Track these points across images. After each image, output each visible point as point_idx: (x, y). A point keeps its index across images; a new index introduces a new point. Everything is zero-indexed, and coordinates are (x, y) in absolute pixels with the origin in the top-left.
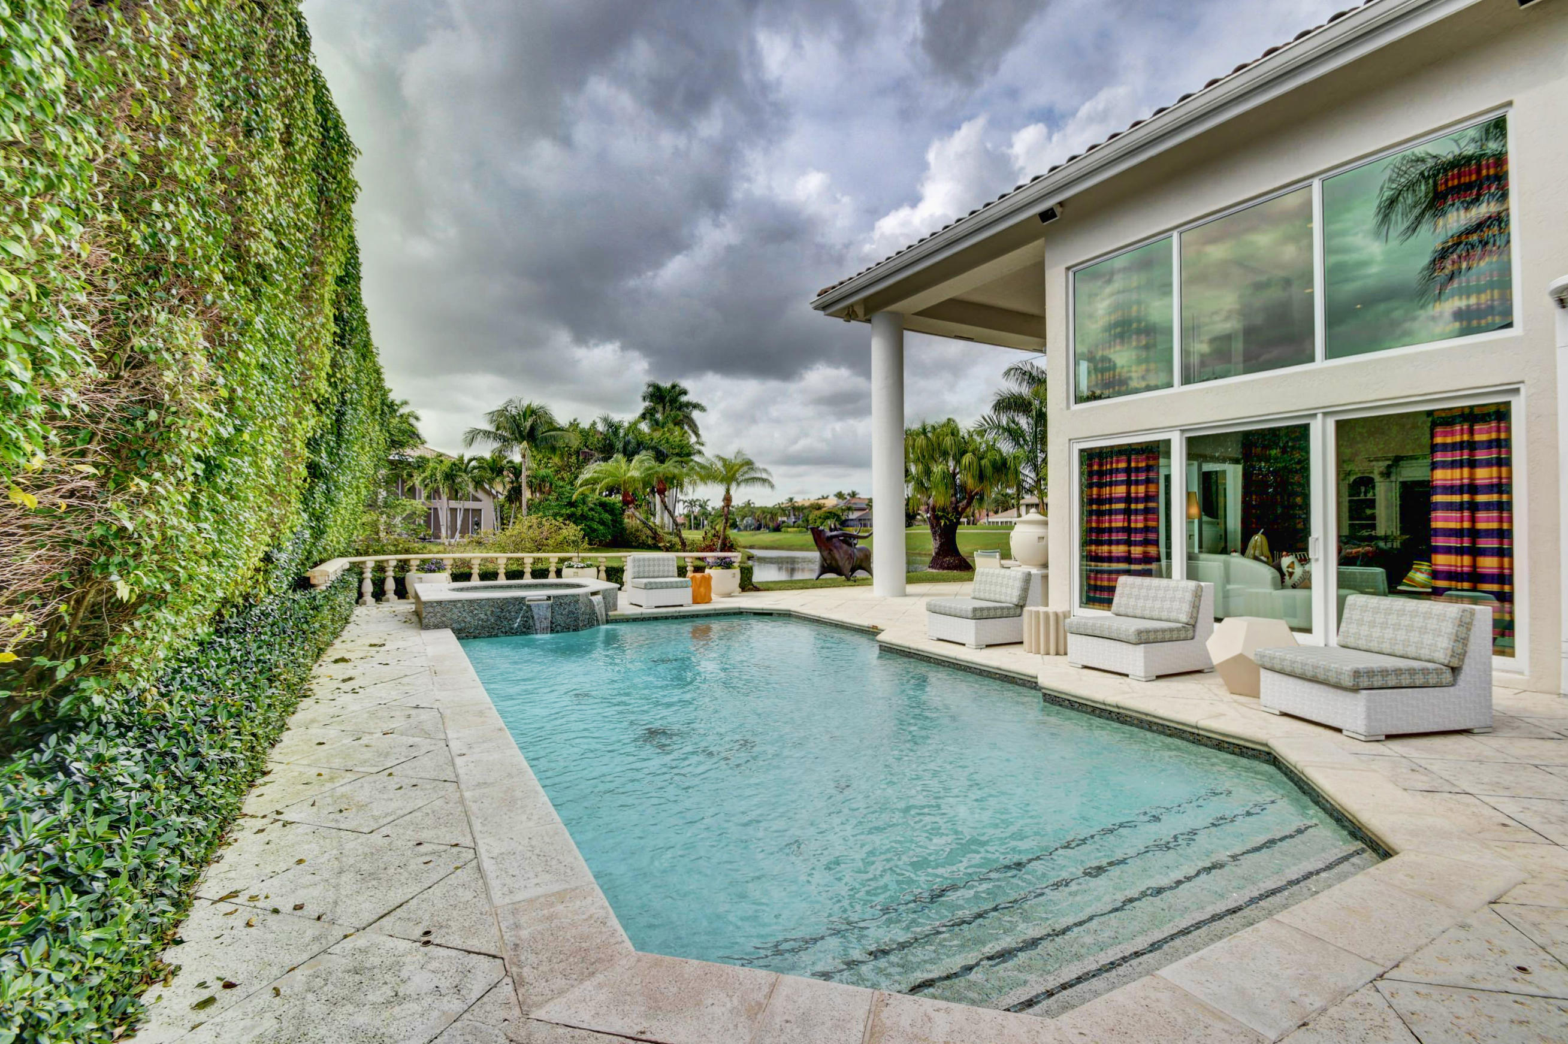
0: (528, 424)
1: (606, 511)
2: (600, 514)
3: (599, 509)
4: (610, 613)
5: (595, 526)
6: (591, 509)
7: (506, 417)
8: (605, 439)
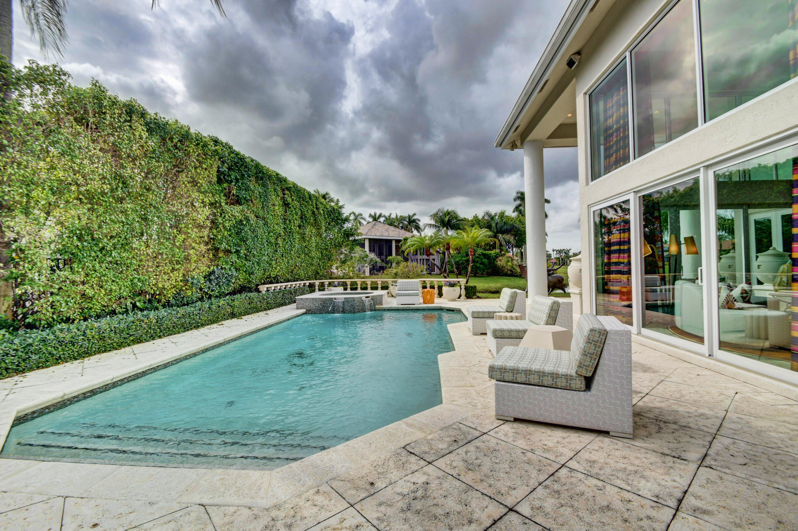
0: (447, 219)
1: (485, 258)
2: (481, 259)
3: (482, 257)
4: (377, 306)
5: (478, 265)
6: (478, 257)
7: (437, 217)
8: (488, 223)
